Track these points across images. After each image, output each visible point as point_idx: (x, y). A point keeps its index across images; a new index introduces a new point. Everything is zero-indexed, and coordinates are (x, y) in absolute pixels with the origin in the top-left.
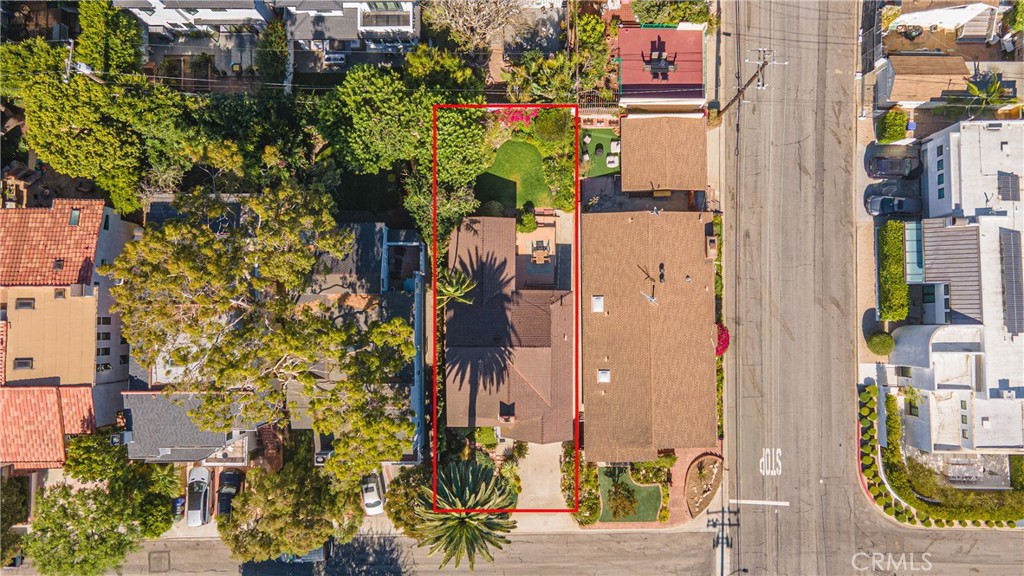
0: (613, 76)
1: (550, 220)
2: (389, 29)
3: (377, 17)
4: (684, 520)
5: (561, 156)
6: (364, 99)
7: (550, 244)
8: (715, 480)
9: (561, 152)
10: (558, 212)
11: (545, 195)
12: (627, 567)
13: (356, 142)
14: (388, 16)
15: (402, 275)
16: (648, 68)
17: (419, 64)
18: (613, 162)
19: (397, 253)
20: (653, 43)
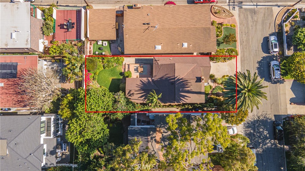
0: (73, 43)
1: (127, 66)
2: (52, 125)
3: (47, 131)
4: (235, 19)
5: (103, 62)
6: (79, 135)
7: (136, 66)
8: (220, 8)
9: (101, 62)
10: (124, 63)
11: (117, 68)
12: (252, 39)
13: (96, 137)
14: (47, 127)
15: (148, 120)
16: (70, 30)
17: (66, 113)
18: (105, 44)
19: (139, 122)
20: (61, 28)
